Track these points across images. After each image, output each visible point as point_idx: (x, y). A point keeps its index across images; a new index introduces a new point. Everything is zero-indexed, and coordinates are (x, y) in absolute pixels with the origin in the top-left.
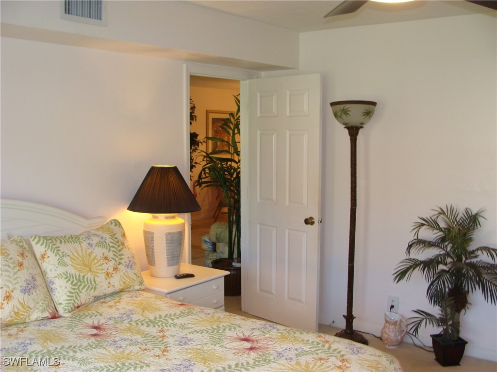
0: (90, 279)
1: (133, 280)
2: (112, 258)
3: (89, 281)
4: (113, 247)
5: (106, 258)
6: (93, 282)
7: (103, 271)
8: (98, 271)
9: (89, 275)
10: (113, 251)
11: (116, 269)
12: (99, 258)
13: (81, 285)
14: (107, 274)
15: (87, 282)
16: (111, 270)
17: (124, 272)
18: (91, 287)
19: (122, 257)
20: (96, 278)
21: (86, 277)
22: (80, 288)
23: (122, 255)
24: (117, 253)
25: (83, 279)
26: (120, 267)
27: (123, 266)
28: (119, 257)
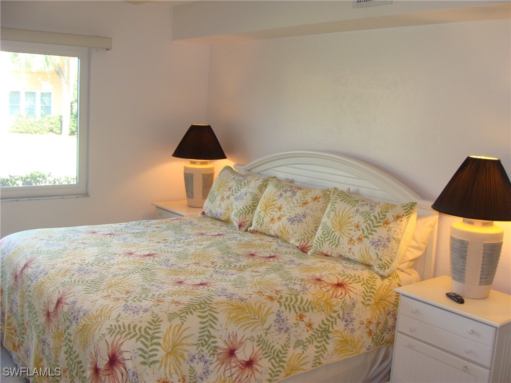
0: (336, 236)
1: (371, 258)
2: (362, 229)
3: (335, 237)
4: (372, 221)
5: (357, 226)
6: (337, 240)
7: (349, 236)
8: (345, 234)
9: (337, 233)
10: (368, 224)
11: (360, 239)
12: (353, 224)
13: (327, 237)
14: (351, 240)
15: (333, 238)
16: (355, 238)
17: (367, 246)
18: (333, 242)
19: (374, 233)
20: (341, 238)
21: (335, 233)
22: (326, 239)
23: (375, 231)
24: (370, 227)
25: (332, 233)
26: (365, 240)
27: (368, 241)
28: (370, 232)
